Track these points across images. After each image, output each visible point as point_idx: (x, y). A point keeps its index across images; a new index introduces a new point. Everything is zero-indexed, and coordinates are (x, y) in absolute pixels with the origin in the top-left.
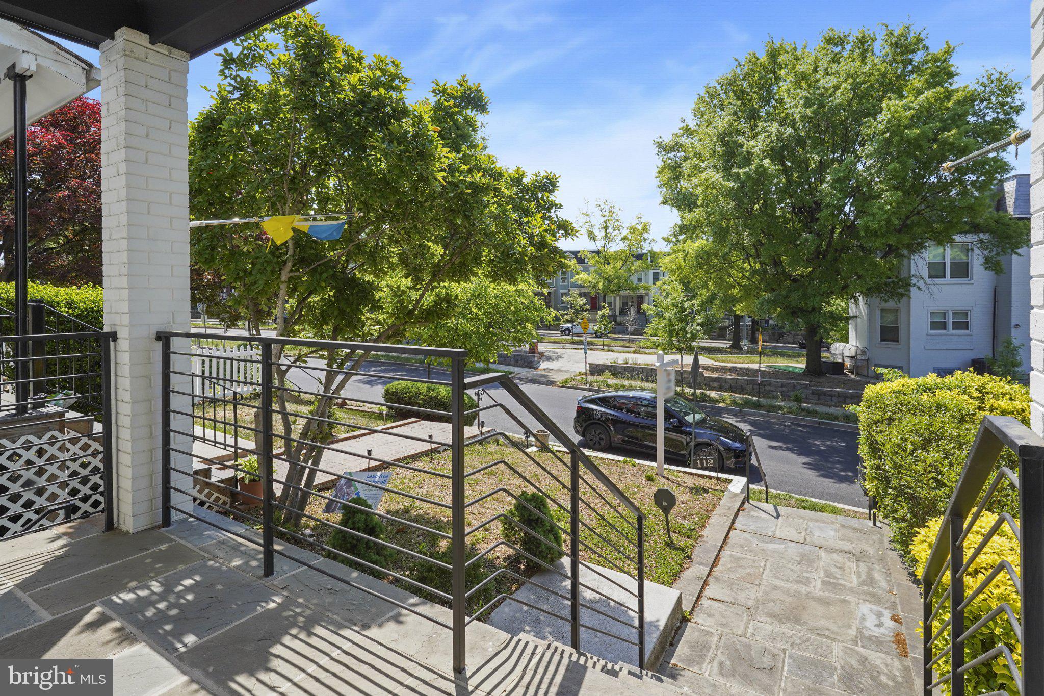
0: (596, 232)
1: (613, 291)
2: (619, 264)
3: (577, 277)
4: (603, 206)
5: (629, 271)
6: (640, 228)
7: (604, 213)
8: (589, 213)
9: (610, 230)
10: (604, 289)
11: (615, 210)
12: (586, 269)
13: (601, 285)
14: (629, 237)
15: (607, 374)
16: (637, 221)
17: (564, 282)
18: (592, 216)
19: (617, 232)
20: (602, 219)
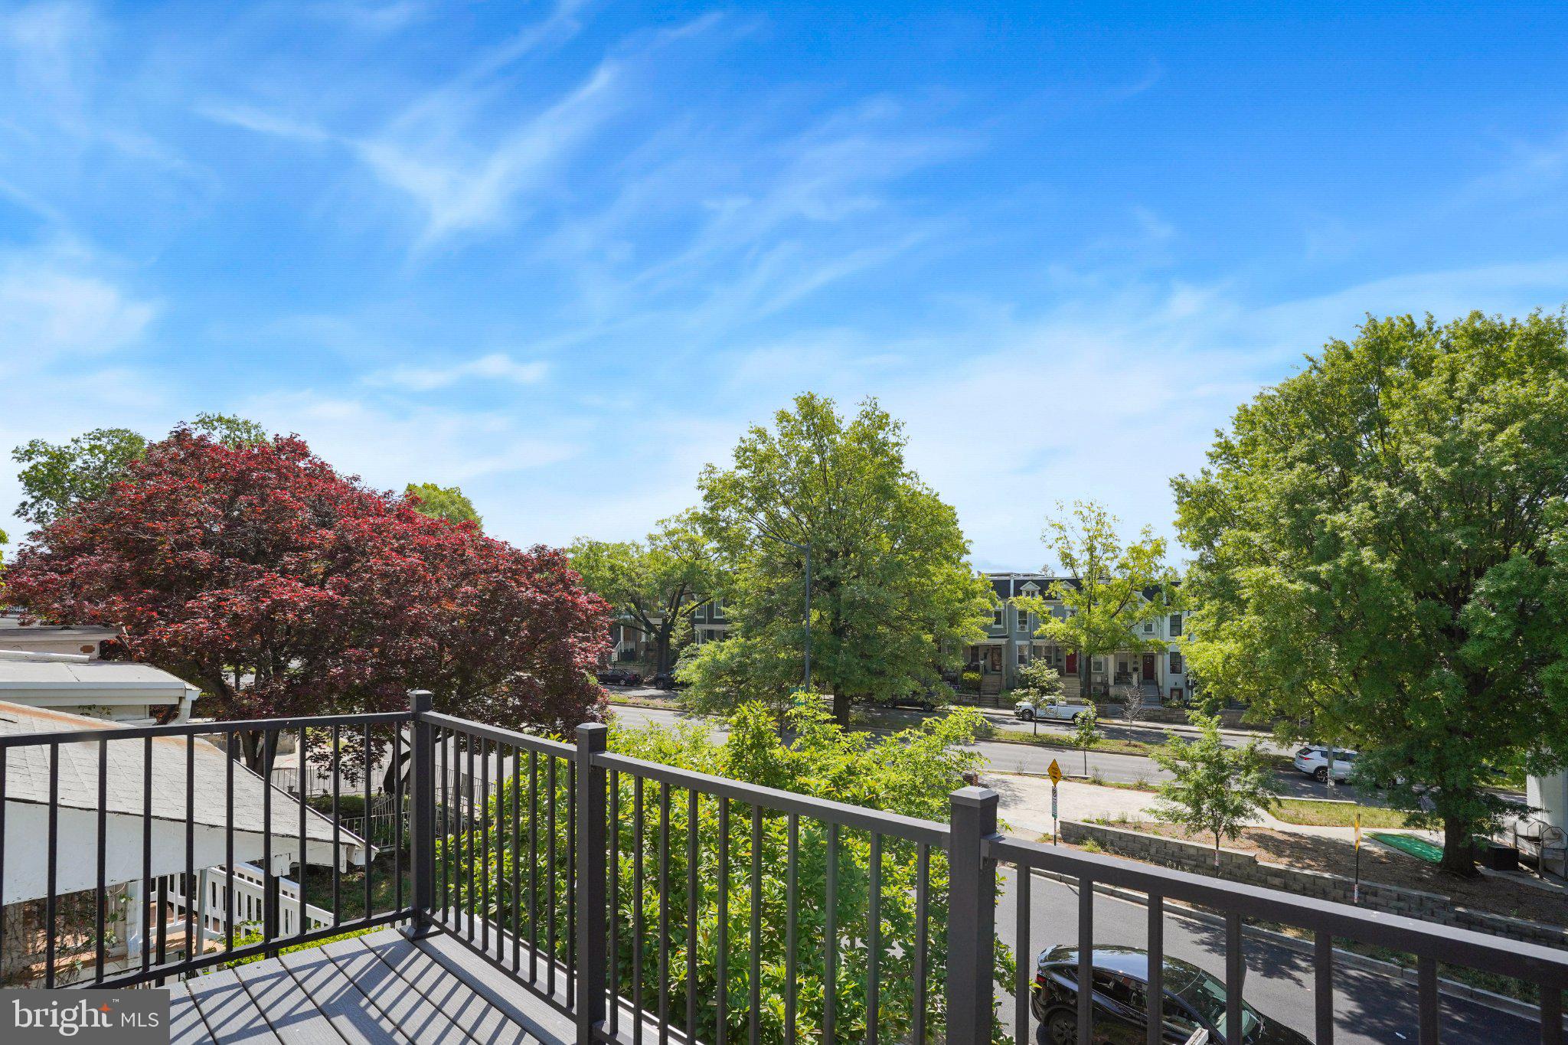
0: (1075, 555)
1: (1102, 650)
2: (1113, 606)
3: (1044, 627)
4: (1086, 512)
5: (1131, 618)
6: (1148, 548)
7: (1088, 526)
8: (1064, 523)
9: (1098, 553)
10: (1089, 646)
11: (1106, 519)
12: (1059, 612)
13: (1083, 640)
14: (1131, 565)
15: (1090, 844)
16: (1144, 537)
17: (1022, 628)
18: (1068, 529)
19: (1110, 555)
20: (1085, 535)
